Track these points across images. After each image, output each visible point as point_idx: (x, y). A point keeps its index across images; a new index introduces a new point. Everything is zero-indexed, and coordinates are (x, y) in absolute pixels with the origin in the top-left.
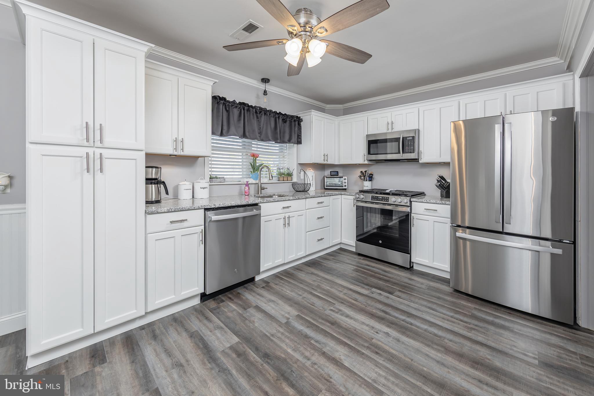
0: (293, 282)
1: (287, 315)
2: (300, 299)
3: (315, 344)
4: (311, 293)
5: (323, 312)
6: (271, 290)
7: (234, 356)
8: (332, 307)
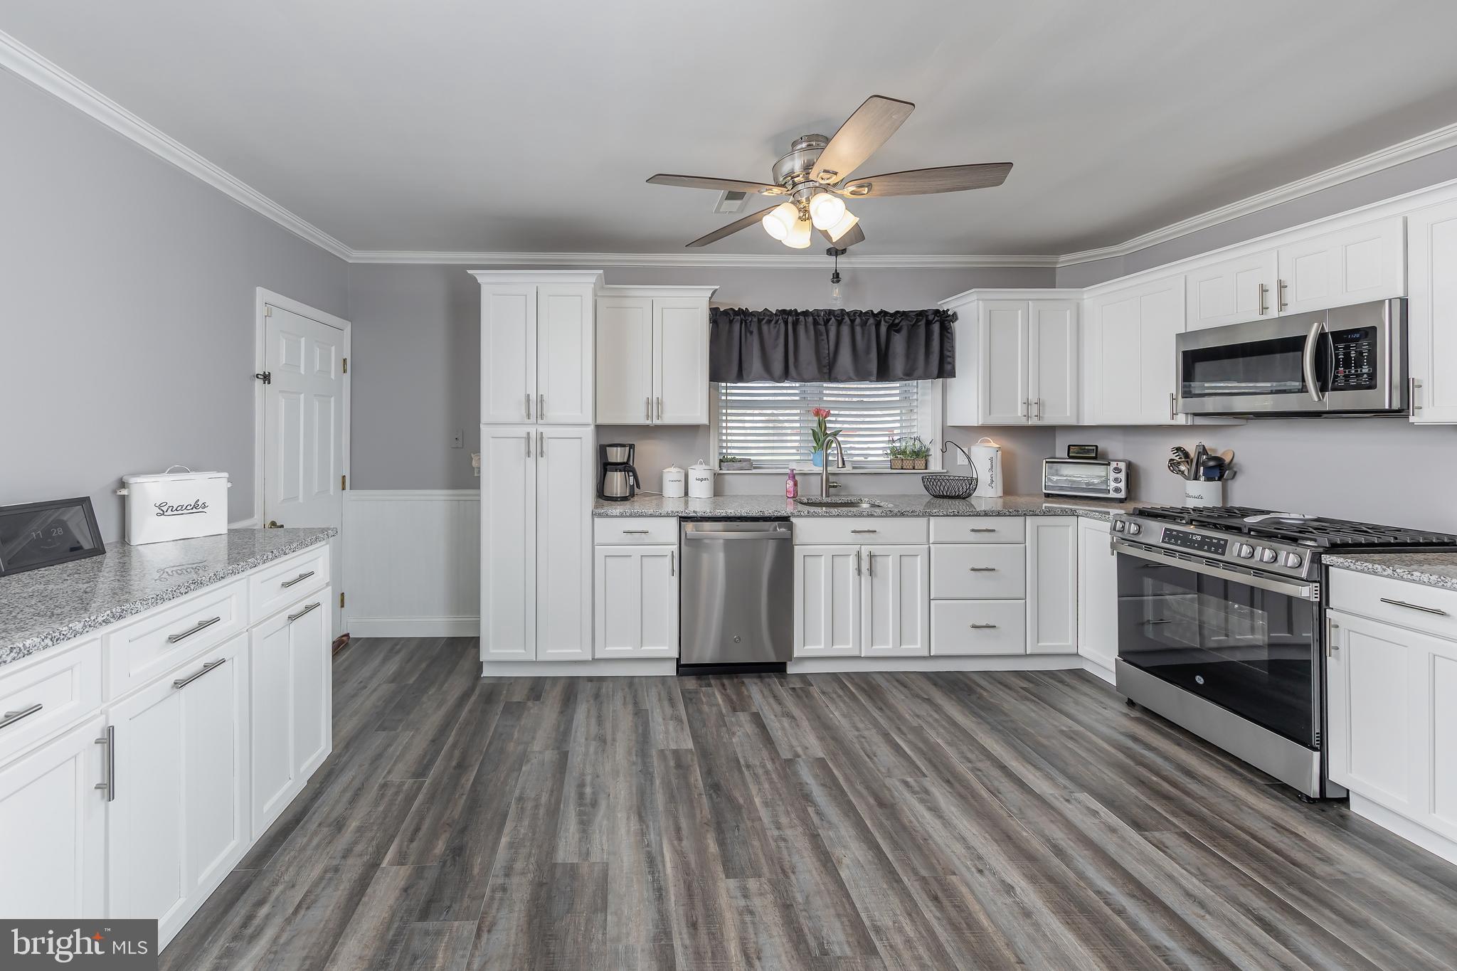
0: (863, 700)
1: (799, 750)
2: (851, 734)
3: (813, 815)
4: (886, 736)
5: (882, 778)
6: (805, 699)
7: (672, 763)
8: (911, 777)
